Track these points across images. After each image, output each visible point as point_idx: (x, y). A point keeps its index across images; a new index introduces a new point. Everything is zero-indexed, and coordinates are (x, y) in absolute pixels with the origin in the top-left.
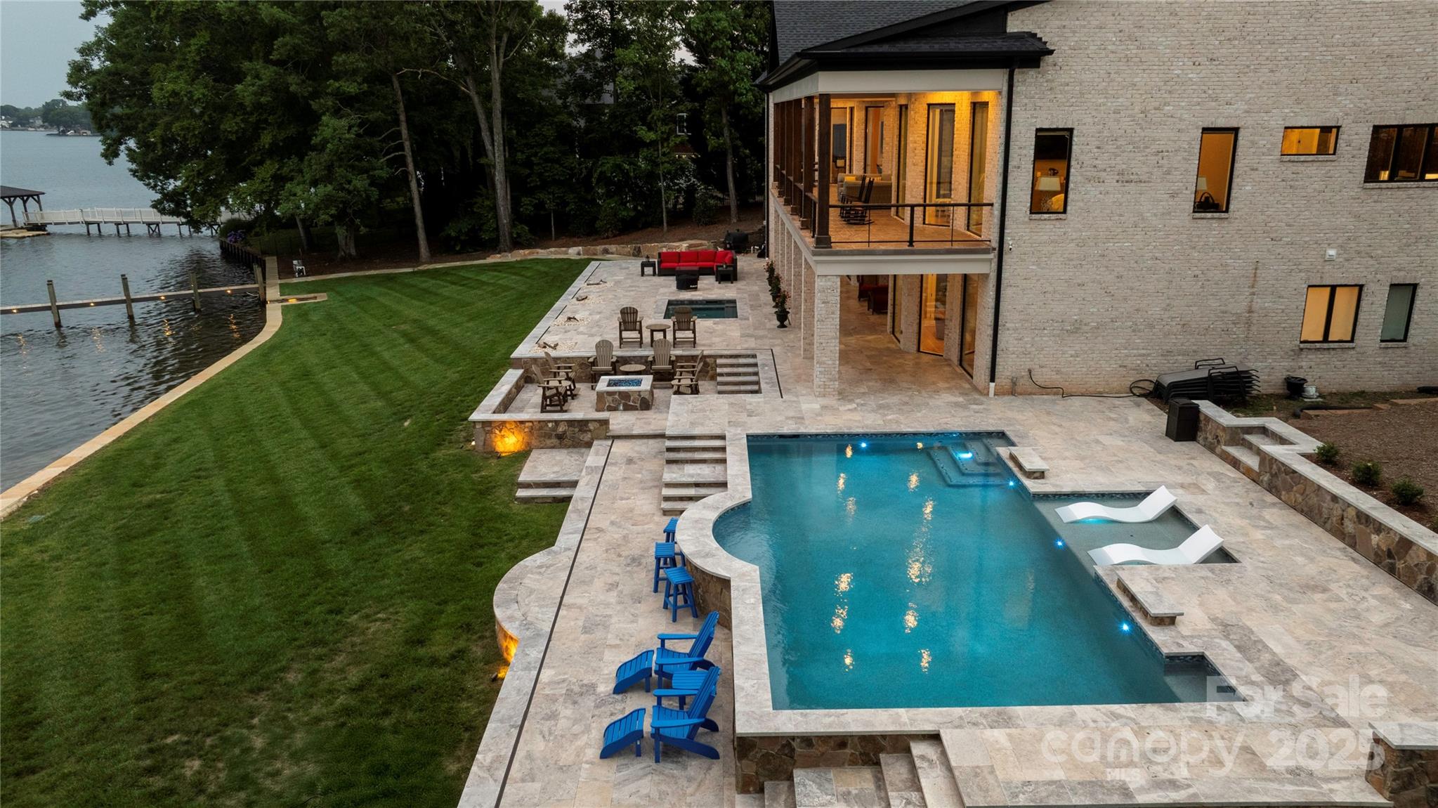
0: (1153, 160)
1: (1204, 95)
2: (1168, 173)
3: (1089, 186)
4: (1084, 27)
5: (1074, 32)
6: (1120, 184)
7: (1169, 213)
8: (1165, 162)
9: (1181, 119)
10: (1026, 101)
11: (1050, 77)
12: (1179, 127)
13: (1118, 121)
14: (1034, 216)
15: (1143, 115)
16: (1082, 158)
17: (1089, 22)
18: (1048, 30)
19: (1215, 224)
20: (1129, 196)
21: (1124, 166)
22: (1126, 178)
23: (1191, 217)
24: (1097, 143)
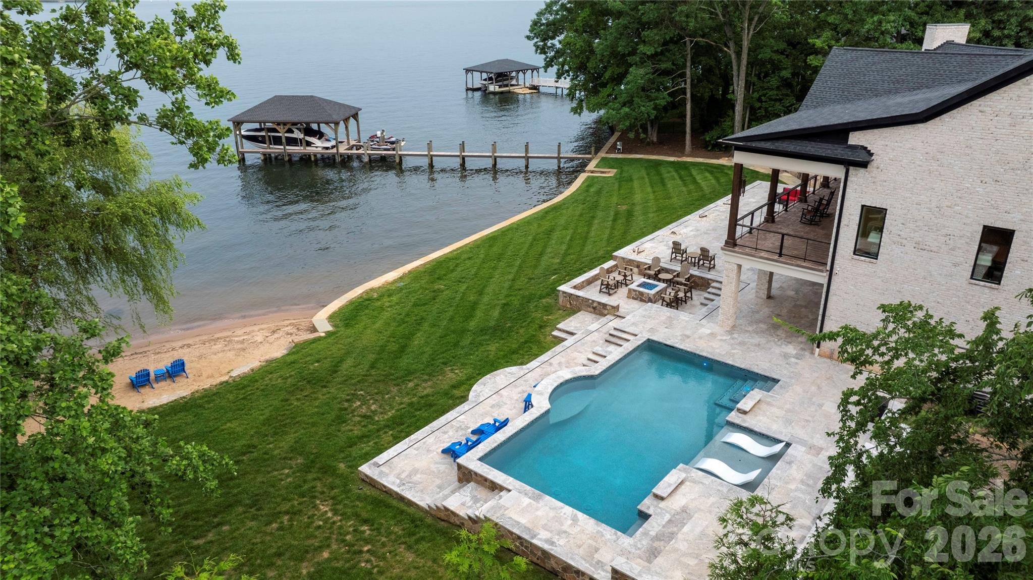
0: (943, 239)
1: (988, 204)
2: (953, 249)
3: (894, 247)
4: (901, 147)
5: (893, 150)
6: (916, 249)
7: (951, 276)
8: (951, 242)
9: (967, 217)
10: (856, 187)
11: (874, 175)
12: (965, 221)
13: (919, 210)
14: (855, 257)
15: (938, 209)
16: (890, 228)
17: (904, 145)
18: (875, 146)
19: (987, 291)
20: (922, 259)
21: (921, 239)
22: (921, 247)
23: (967, 282)
24: (902, 221)
